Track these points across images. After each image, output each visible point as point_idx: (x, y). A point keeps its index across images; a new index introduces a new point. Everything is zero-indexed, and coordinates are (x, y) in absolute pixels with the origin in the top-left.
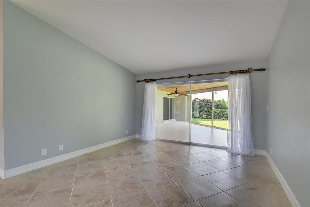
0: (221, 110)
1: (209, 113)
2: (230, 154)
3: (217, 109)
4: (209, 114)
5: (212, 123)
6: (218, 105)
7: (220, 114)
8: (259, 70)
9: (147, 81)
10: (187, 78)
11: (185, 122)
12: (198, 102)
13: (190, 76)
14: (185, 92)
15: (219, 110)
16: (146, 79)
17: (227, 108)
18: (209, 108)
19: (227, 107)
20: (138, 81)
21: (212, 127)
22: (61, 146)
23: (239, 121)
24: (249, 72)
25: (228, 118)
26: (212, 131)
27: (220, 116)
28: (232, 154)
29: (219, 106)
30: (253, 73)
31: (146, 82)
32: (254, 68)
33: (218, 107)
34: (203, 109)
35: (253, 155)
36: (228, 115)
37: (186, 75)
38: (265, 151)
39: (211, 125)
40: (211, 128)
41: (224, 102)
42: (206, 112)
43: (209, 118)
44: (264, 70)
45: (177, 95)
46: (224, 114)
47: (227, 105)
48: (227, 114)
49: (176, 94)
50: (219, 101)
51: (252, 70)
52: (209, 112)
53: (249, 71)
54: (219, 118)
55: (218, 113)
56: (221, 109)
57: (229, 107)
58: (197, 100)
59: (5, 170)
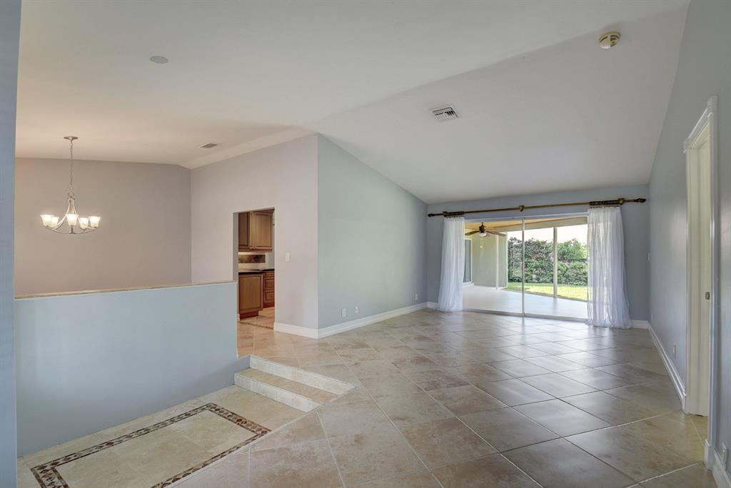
0: (571, 263)
1: (543, 272)
2: (592, 327)
3: (561, 262)
4: (543, 274)
5: (555, 291)
6: (564, 254)
7: (568, 273)
8: (636, 201)
9: (448, 215)
10: (518, 211)
11: (495, 288)
12: (517, 247)
13: (523, 208)
14: (495, 227)
15: (566, 264)
16: (446, 212)
17: (584, 260)
18: (542, 259)
19: (585, 257)
20: (430, 215)
21: (555, 296)
22: (357, 308)
23: (605, 288)
24: (621, 204)
25: (587, 282)
26: (555, 303)
27: (568, 277)
28: (595, 327)
29: (567, 254)
30: (626, 205)
31: (445, 216)
32: (627, 198)
33: (563, 257)
34: (529, 262)
35: (628, 327)
36: (589, 276)
37: (518, 207)
38: (647, 322)
39: (552, 293)
40: (552, 298)
41: (577, 246)
42: (536, 268)
43: (542, 282)
44: (643, 201)
45: (485, 234)
46: (577, 274)
47: (585, 253)
48: (585, 274)
49: (482, 232)
50: (567, 244)
51: (625, 201)
52: (542, 267)
53: (621, 202)
54: (566, 283)
55: (564, 270)
56: (569, 261)
57: (589, 258)
58: (515, 243)
59: (319, 328)
